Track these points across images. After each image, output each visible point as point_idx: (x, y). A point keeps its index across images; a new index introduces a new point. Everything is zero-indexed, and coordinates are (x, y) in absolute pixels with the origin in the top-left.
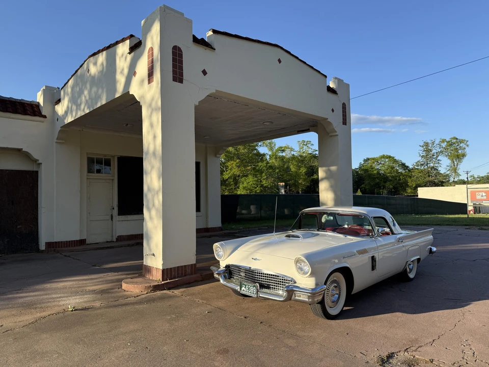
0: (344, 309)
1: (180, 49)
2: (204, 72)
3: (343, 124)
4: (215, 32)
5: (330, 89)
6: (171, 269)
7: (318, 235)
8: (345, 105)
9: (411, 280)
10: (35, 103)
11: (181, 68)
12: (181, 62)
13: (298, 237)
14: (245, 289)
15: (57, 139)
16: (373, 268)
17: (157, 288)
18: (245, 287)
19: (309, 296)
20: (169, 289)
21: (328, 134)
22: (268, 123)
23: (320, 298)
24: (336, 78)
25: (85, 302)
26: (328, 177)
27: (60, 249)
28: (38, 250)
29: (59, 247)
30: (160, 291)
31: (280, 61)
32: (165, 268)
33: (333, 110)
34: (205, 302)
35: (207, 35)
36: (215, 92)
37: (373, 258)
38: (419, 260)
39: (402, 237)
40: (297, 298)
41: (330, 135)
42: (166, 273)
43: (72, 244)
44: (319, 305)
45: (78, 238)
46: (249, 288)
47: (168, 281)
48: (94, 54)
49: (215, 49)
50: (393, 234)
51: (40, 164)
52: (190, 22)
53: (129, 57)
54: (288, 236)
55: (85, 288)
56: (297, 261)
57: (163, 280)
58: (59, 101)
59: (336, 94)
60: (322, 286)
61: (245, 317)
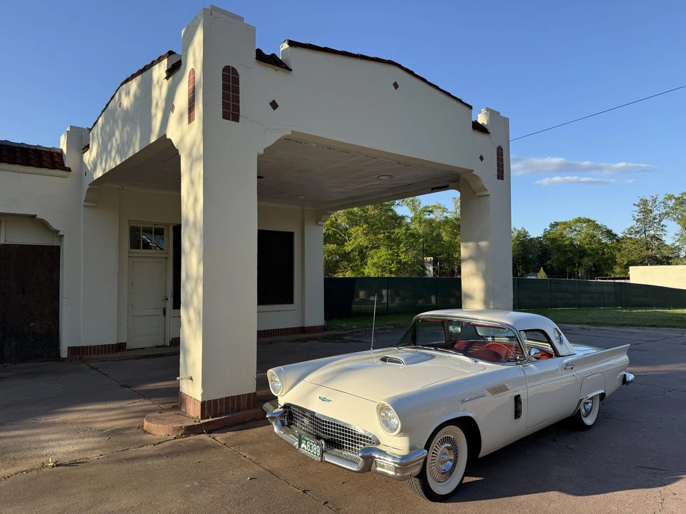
0: (465, 481)
1: (235, 72)
2: (274, 105)
3: (498, 178)
4: (291, 43)
5: (477, 127)
6: (215, 401)
7: (433, 357)
8: (502, 150)
9: (589, 427)
10: (56, 151)
11: (237, 99)
12: (237, 90)
13: (398, 362)
14: (305, 447)
15: (86, 201)
16: (517, 414)
17: (191, 430)
18: (306, 444)
19: (396, 468)
20: (209, 432)
21: (474, 193)
22: (384, 178)
23: (417, 470)
24: (488, 109)
25: (79, 451)
26: (475, 258)
27: (89, 356)
28: (57, 357)
29: (87, 354)
30: (195, 434)
31: (396, 86)
32: (206, 400)
33: (481, 158)
34: (254, 458)
35: (281, 50)
36: (290, 133)
37: (517, 399)
38: (602, 396)
39: (573, 361)
40: (379, 469)
41: (478, 194)
42: (207, 407)
43: (105, 350)
44: (417, 480)
45: (114, 342)
46: (311, 446)
47: (210, 419)
48: (127, 81)
49: (291, 70)
50: (557, 355)
51: (62, 236)
52: (251, 30)
53: (166, 84)
54: (384, 359)
56: (381, 409)
57: (203, 418)
58: (88, 147)
59: (488, 133)
60: (420, 450)
61: (304, 491)
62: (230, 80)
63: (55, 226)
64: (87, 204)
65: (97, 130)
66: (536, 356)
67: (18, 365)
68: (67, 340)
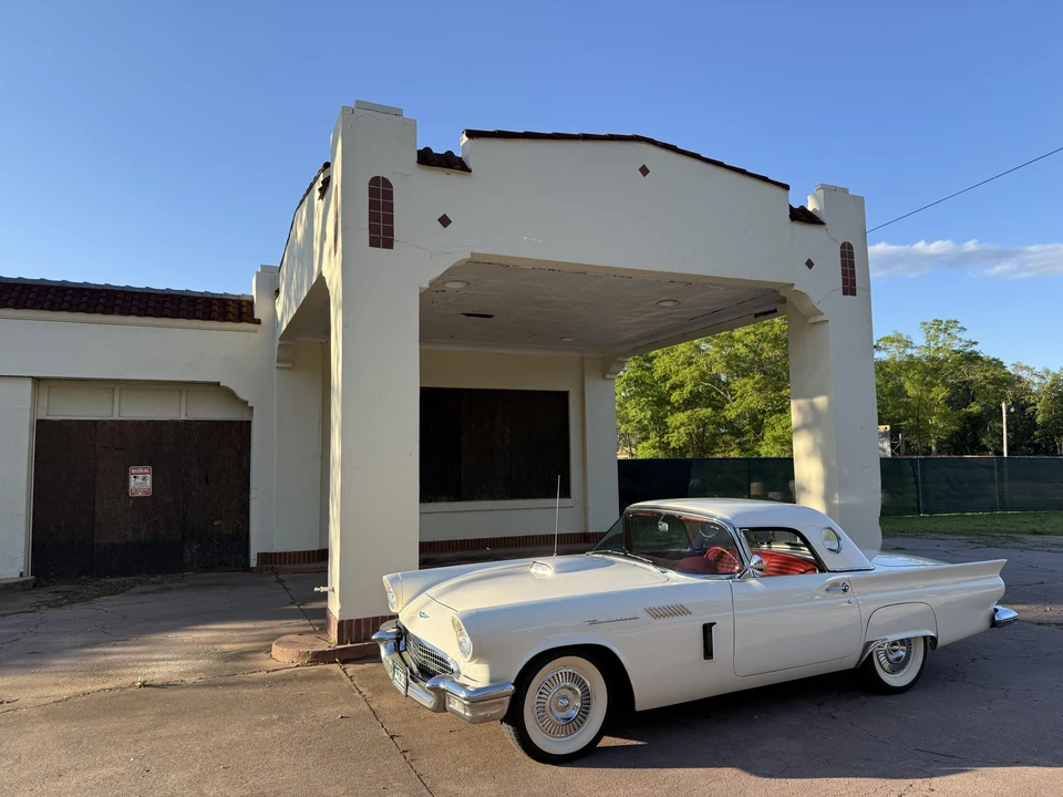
0: (600, 745)
1: (386, 183)
2: (445, 221)
3: (845, 293)
4: (471, 134)
5: (800, 215)
6: (358, 621)
8: (850, 247)
9: (897, 690)
10: (246, 299)
11: (390, 219)
12: (389, 207)
14: (397, 677)
15: (278, 361)
16: (708, 653)
17: (321, 657)
18: (397, 673)
19: (464, 705)
20: (344, 662)
21: (806, 319)
22: (667, 304)
24: (824, 187)
26: (813, 423)
27: (278, 566)
28: (246, 568)
29: (280, 563)
30: (325, 663)
31: (644, 171)
32: (346, 619)
33: (810, 264)
35: (461, 144)
36: (469, 256)
37: (707, 629)
39: (847, 580)
40: (450, 706)
41: (811, 321)
42: (346, 627)
43: (304, 557)
45: (316, 548)
46: (401, 676)
47: (349, 645)
48: (300, 204)
49: (470, 171)
50: (823, 569)
51: (252, 408)
52: (412, 125)
53: (321, 206)
55: (216, 647)
56: (456, 625)
57: (340, 642)
58: (277, 292)
59: (821, 223)
60: (507, 684)
61: (392, 737)
62: (381, 196)
63: (242, 395)
64: (280, 365)
65: (284, 270)
66: (760, 566)
67: (199, 575)
68: (257, 546)
